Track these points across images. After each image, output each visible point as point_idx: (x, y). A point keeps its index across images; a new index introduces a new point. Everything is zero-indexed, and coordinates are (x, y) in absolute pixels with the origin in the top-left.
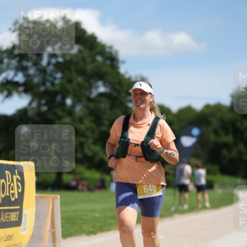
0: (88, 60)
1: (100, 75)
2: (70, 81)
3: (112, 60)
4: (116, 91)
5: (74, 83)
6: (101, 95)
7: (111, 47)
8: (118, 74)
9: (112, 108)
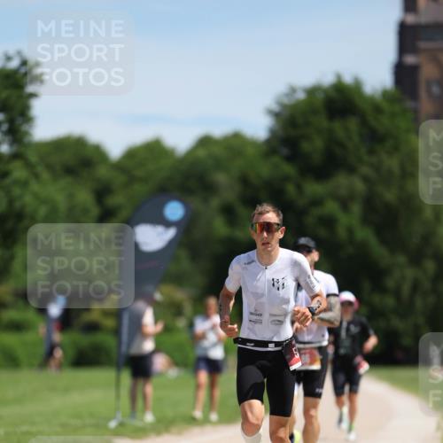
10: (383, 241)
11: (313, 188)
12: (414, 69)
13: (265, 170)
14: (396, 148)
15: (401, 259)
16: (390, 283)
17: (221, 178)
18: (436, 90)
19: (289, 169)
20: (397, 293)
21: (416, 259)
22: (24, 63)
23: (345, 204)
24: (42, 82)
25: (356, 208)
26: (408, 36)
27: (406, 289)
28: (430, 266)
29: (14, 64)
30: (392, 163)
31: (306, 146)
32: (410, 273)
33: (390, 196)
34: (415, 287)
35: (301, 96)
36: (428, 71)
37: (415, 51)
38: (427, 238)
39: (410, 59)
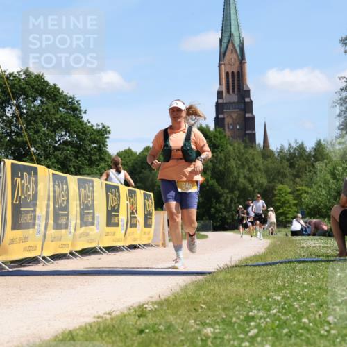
2: (37, 132)
4: (81, 140)
5: (41, 133)
10: (219, 185)
12: (224, 119)
14: (223, 150)
15: (227, 191)
16: (223, 199)
18: (231, 127)
20: (225, 203)
21: (232, 191)
22: (104, 127)
24: (110, 133)
26: (219, 107)
27: (228, 202)
28: (237, 193)
29: (100, 127)
30: (222, 155)
32: (229, 196)
33: (221, 168)
34: (231, 201)
36: (228, 120)
37: (223, 113)
38: (235, 183)
39: (221, 116)
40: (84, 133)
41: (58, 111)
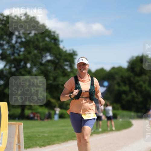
0: (41, 40)
1: (48, 49)
2: (29, 53)
3: (55, 40)
4: (58, 59)
5: (32, 54)
6: (49, 61)
7: (54, 32)
8: (59, 48)
9: (55, 69)
11: (137, 78)
13: (126, 74)
17: (117, 76)
19: (132, 74)
23: (144, 82)
25: (147, 83)
31: (136, 69)
35: (134, 58)
40: (60, 55)
41: (44, 40)
